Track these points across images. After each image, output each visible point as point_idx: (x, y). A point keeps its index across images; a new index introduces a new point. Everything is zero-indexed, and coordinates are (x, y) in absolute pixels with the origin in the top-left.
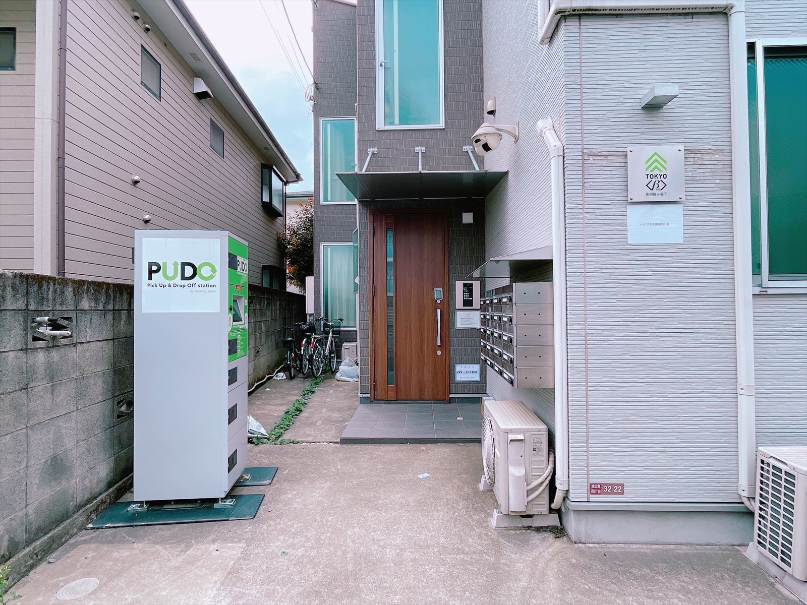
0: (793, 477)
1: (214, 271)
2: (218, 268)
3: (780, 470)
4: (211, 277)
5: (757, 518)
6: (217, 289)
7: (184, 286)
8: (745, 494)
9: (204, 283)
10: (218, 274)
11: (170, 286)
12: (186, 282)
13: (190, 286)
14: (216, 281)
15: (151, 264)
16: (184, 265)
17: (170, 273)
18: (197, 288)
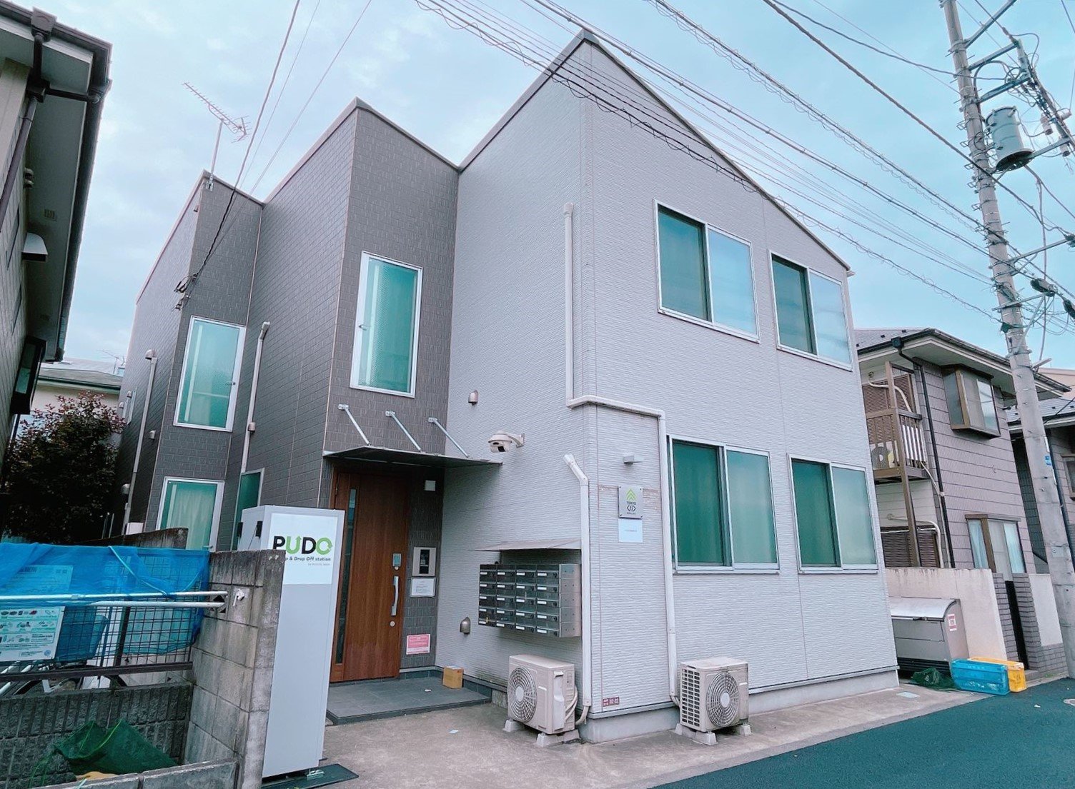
0: (698, 674)
1: (330, 546)
2: (333, 543)
3: (692, 672)
4: (327, 551)
5: (681, 709)
6: (331, 563)
7: (303, 559)
8: (673, 694)
9: (321, 556)
10: (333, 548)
11: (291, 559)
12: (306, 556)
13: (308, 559)
14: (331, 555)
15: (276, 538)
16: (305, 539)
17: (293, 547)
18: (314, 562)
